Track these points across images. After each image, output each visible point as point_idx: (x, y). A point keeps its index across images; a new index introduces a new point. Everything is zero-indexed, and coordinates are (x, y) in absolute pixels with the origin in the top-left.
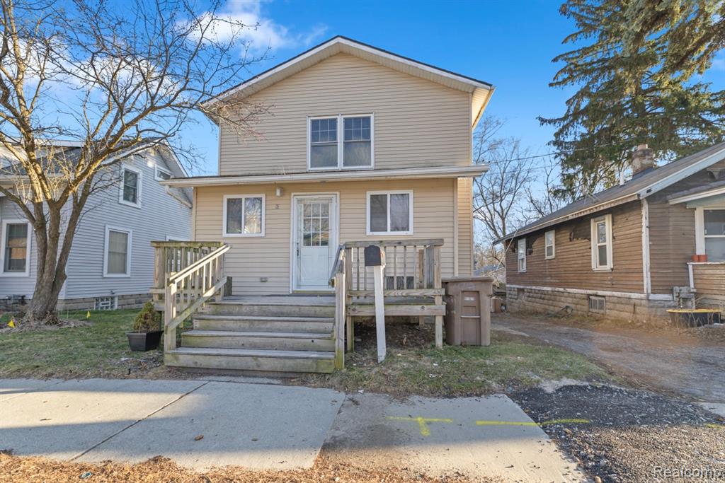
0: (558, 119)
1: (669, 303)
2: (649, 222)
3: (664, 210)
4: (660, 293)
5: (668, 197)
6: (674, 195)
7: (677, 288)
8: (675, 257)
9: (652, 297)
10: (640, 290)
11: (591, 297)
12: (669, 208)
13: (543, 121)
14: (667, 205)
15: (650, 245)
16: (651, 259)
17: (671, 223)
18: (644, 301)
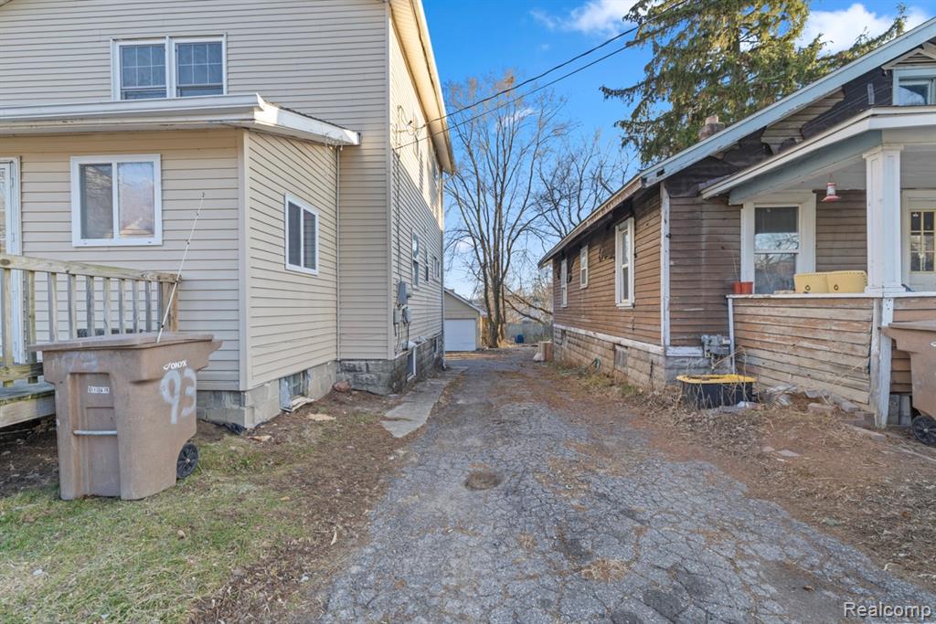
0: (627, 90)
1: (697, 362)
2: (671, 228)
3: (695, 208)
4: (683, 346)
5: (701, 186)
6: (709, 182)
7: (706, 337)
8: (708, 286)
9: (672, 351)
10: (655, 339)
11: (617, 347)
12: (702, 204)
13: (608, 92)
14: (699, 200)
15: (671, 266)
16: (671, 289)
17: (704, 230)
18: (660, 358)
